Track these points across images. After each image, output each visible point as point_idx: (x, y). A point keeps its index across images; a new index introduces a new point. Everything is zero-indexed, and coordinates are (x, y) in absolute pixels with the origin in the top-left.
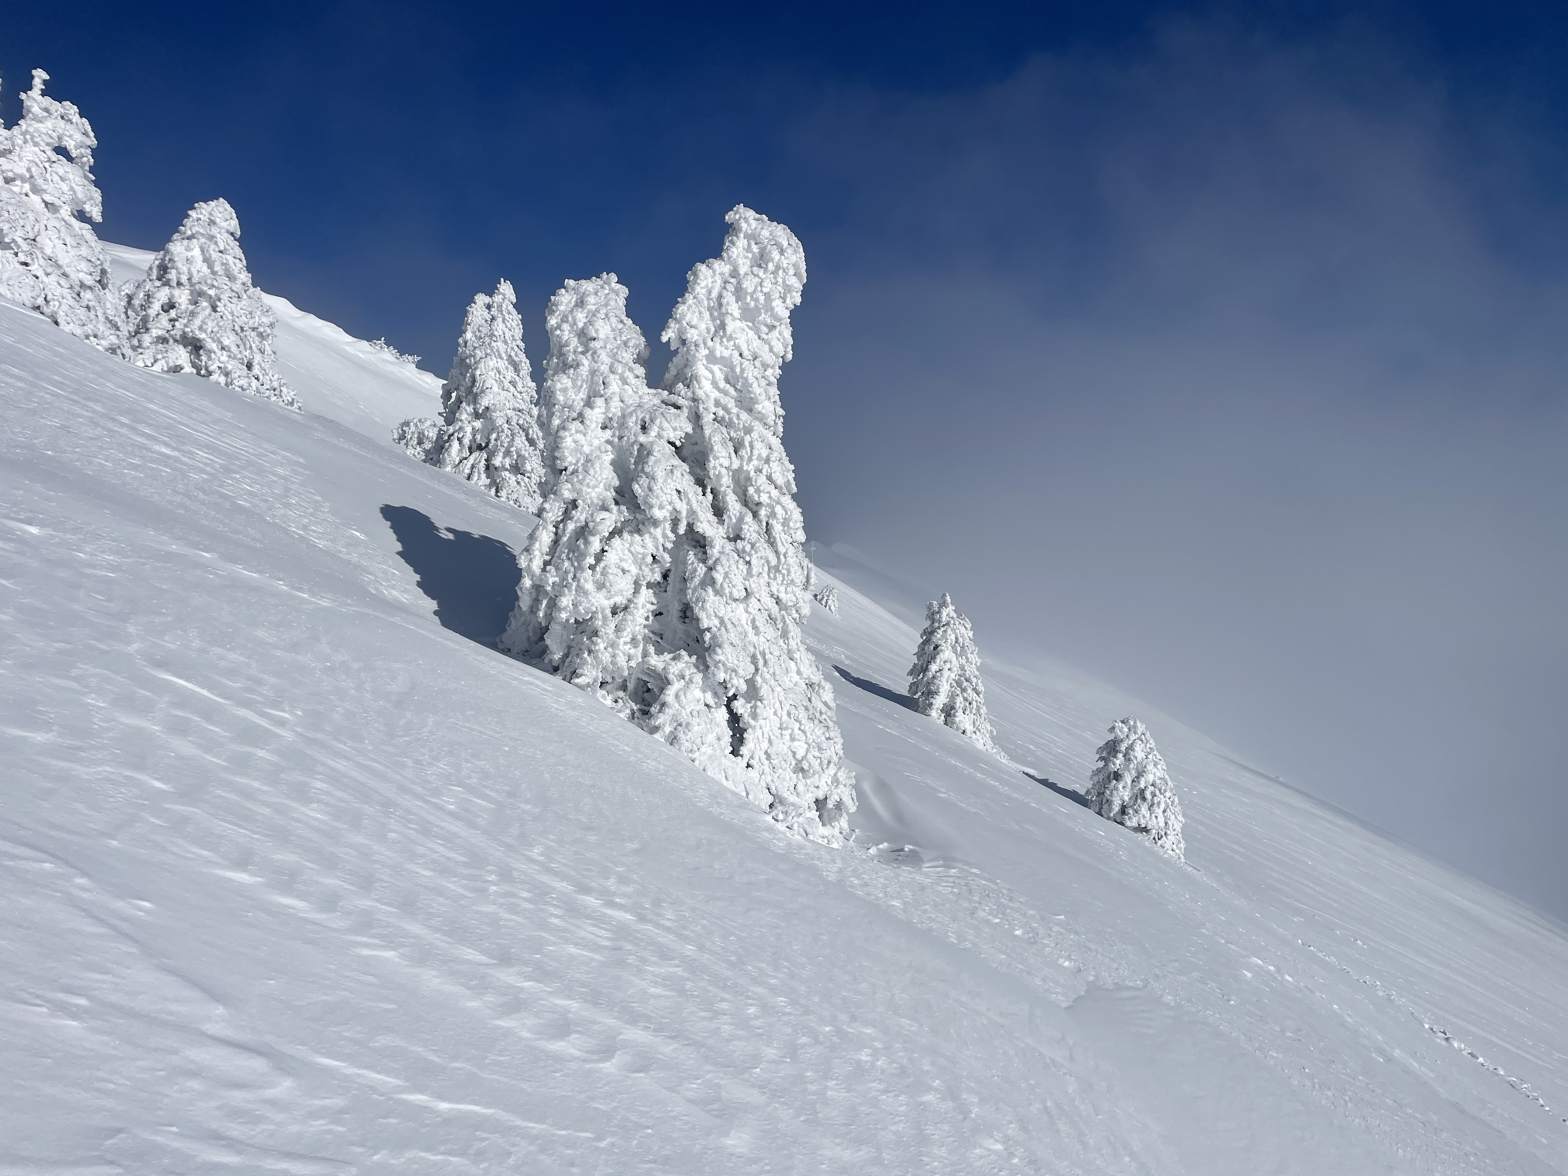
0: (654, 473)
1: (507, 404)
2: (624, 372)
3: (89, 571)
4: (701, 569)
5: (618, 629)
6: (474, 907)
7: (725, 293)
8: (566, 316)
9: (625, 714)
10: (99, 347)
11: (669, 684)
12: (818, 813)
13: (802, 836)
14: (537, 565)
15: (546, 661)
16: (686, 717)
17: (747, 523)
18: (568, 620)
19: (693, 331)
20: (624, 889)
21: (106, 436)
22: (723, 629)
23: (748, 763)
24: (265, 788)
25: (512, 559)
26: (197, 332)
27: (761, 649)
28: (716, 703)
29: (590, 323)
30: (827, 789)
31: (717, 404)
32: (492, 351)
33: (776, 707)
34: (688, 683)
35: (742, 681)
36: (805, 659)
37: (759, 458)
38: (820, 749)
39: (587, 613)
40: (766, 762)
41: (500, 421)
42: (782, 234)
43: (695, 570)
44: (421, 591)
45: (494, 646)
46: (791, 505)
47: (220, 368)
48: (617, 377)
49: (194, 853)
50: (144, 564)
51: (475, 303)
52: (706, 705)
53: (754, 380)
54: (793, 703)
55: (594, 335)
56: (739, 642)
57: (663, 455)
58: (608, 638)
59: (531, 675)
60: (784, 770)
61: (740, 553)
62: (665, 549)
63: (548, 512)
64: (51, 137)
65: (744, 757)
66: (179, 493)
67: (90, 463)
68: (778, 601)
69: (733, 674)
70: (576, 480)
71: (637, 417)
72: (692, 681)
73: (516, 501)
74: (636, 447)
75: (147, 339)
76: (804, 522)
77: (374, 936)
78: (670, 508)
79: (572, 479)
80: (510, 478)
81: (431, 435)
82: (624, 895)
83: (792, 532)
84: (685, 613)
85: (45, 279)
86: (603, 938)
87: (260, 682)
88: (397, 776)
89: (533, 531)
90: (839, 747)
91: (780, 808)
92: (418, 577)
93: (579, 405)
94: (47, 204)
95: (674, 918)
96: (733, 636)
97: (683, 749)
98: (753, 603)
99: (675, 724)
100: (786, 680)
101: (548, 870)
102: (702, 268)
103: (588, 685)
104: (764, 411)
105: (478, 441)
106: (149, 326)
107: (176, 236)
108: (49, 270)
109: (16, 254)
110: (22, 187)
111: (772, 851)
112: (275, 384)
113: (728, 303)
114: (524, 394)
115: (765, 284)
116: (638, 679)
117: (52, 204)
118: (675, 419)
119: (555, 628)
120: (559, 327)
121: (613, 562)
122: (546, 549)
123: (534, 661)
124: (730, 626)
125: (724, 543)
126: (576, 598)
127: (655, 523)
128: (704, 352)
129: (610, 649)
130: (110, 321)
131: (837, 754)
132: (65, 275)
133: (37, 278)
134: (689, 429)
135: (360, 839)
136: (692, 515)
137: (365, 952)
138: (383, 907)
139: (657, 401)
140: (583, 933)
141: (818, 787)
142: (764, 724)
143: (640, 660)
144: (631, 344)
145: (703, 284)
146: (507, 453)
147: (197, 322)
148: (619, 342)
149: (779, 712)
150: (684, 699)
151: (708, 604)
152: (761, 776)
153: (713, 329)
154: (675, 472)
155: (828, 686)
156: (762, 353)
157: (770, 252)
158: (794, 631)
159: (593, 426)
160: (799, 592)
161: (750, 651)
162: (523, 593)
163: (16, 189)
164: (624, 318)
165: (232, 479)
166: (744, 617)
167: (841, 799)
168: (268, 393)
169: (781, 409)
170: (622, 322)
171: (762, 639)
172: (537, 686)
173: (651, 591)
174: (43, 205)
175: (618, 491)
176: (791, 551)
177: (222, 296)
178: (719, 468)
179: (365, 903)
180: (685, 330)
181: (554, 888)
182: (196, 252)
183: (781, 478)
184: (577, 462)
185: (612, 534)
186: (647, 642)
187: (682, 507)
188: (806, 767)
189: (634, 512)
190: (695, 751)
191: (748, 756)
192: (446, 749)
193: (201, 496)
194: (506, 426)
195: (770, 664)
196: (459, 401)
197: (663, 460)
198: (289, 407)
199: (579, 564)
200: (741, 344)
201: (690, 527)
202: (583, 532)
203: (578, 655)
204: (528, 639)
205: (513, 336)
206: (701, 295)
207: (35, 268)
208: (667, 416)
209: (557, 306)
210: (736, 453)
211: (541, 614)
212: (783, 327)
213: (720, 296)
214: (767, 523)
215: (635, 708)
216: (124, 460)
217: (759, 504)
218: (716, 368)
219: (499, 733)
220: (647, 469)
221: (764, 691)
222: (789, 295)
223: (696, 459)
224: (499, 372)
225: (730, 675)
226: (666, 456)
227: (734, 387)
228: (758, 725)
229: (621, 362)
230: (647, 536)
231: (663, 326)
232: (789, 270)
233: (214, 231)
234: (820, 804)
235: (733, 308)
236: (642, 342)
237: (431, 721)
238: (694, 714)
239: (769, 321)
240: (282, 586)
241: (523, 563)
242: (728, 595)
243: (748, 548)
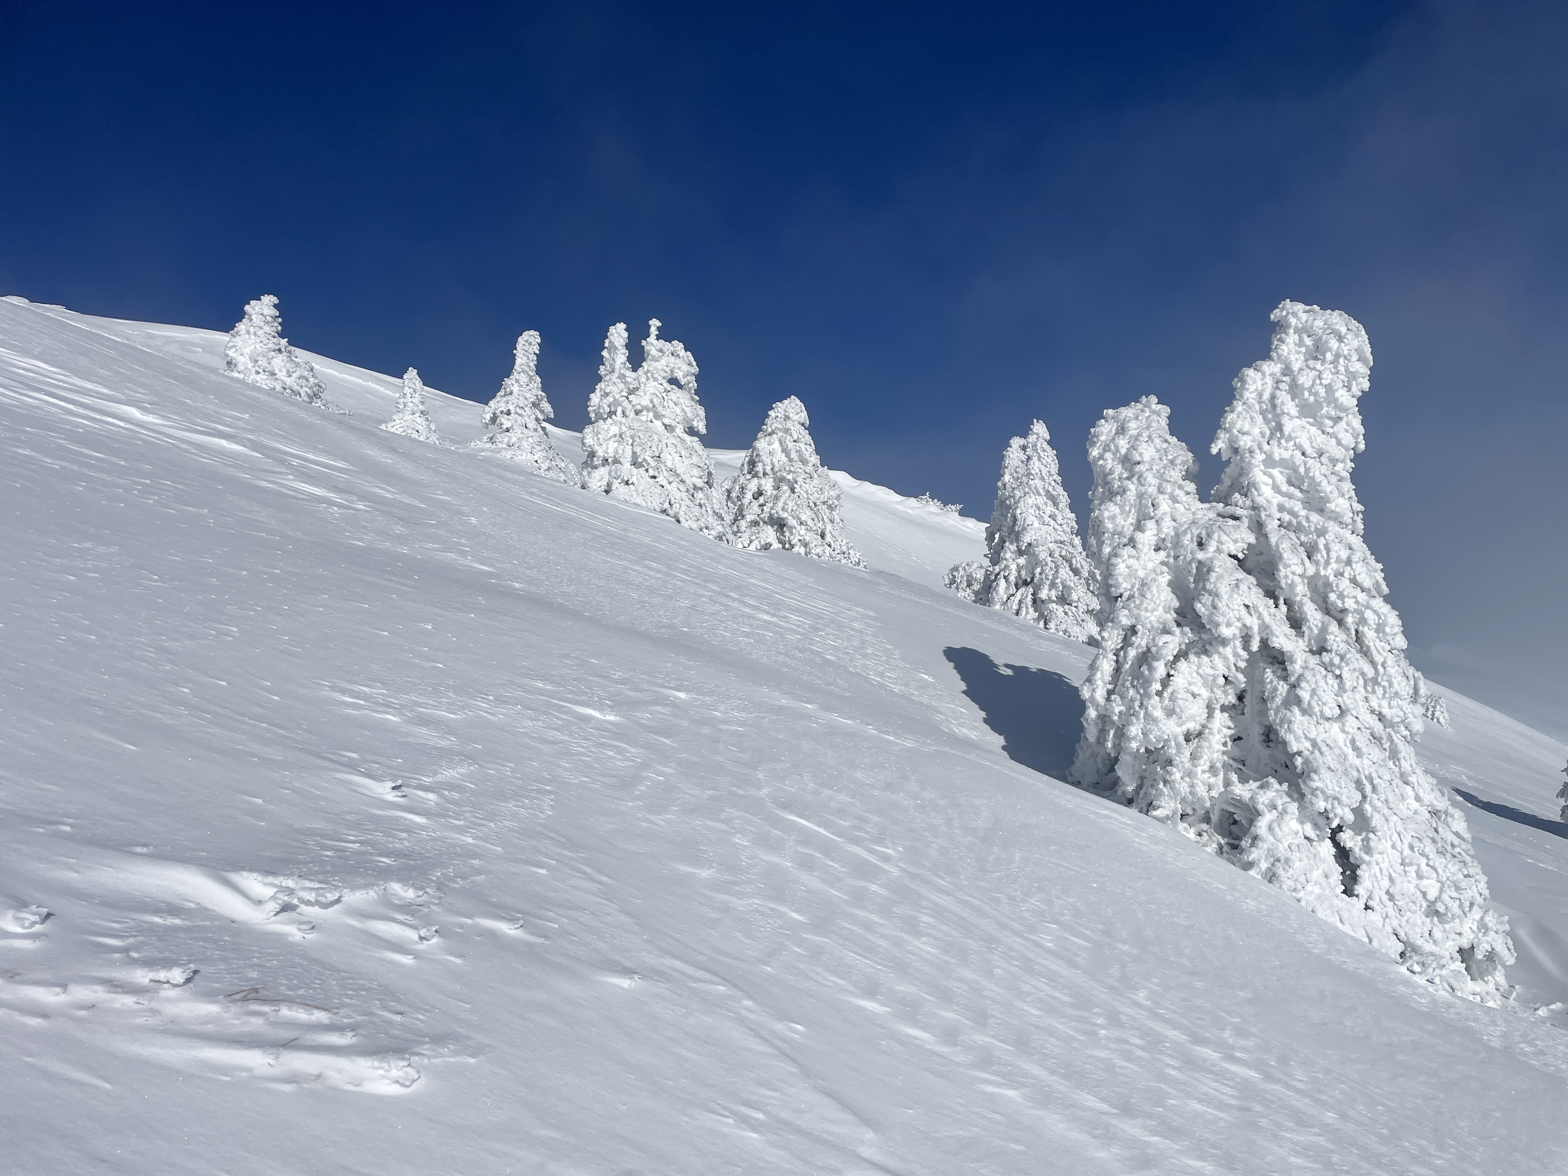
0: (1217, 590)
1: (1049, 538)
2: (1174, 491)
3: (724, 727)
4: (1283, 688)
5: (1194, 757)
6: (1087, 1051)
7: (1278, 393)
8: (1108, 445)
9: (1212, 848)
10: (710, 537)
11: (1259, 815)
12: (1464, 965)
13: (1447, 991)
14: (1100, 695)
15: (1119, 793)
16: (1283, 851)
17: (1332, 633)
18: (1138, 750)
19: (1245, 437)
20: (1243, 1042)
21: (723, 610)
22: (1317, 752)
23: (1366, 904)
24: (881, 921)
25: (1075, 692)
26: (781, 513)
27: (1367, 773)
28: (1318, 836)
29: (1134, 448)
30: (1472, 937)
31: (1281, 508)
32: (1030, 489)
33: (1394, 839)
34: (1281, 814)
35: (1347, 810)
36: (1424, 783)
37: (1338, 560)
38: (1458, 889)
39: (1158, 741)
40: (1390, 904)
41: (1043, 556)
42: (1338, 320)
43: (1275, 689)
44: (988, 727)
45: (1063, 779)
46: (1385, 608)
47: (800, 540)
48: (1167, 496)
49: (832, 981)
50: (764, 718)
51: (1011, 447)
52: (1306, 838)
53: (1322, 478)
54: (1415, 835)
55: (1138, 458)
56: (1338, 767)
57: (1226, 570)
58: (1183, 767)
59: (1107, 808)
60: (1414, 912)
61: (1328, 667)
62: (1237, 668)
63: (1106, 641)
64: (665, 372)
65: (1360, 897)
66: (781, 653)
67: (715, 635)
68: (1381, 717)
69: (1336, 802)
70: (1133, 605)
71: (1192, 534)
72: (1286, 812)
73: (1065, 632)
74: (1194, 566)
75: (743, 524)
76: (1403, 626)
77: (995, 1073)
78: (1239, 625)
79: (1129, 605)
80: (1058, 610)
81: (978, 576)
82: (1244, 1049)
83: (1390, 638)
84: (1268, 736)
85: (669, 487)
86: (1228, 1094)
87: (864, 820)
88: (994, 912)
89: (1093, 661)
90: (1482, 885)
91: (1416, 958)
92: (983, 714)
93: (1128, 531)
94: (666, 426)
95: (1305, 1079)
96: (1330, 759)
97: (1285, 887)
98: (1350, 721)
99: (1272, 860)
100: (1402, 807)
101: (1156, 1016)
102: (1250, 373)
103: (1167, 818)
104: (1338, 510)
105: (1023, 577)
106: (744, 513)
107: (760, 435)
108: (671, 479)
109: (647, 470)
110: (647, 416)
111: (1413, 1008)
112: (844, 549)
113: (1283, 403)
114: (1064, 526)
115: (1324, 376)
116: (1222, 810)
117: (670, 426)
118: (1235, 531)
119: (1125, 758)
120: (1101, 457)
121: (1181, 686)
122: (1108, 678)
123: (1106, 794)
124: (1324, 749)
125: (1306, 658)
126: (1145, 727)
127: (1224, 642)
128: (1260, 457)
129: (1187, 779)
130: (717, 514)
131: (1481, 894)
132: (682, 481)
133: (663, 487)
134: (1252, 539)
135: (968, 974)
136: (1265, 629)
137: (990, 1089)
138: (1000, 1044)
139: (1212, 515)
140: (1205, 1089)
141: (1460, 934)
142: (1381, 859)
143: (1223, 790)
144: (1178, 461)
145: (1252, 388)
146: (1053, 585)
147: (780, 504)
148: (1165, 462)
149: (1399, 845)
150: (1279, 832)
151: (1296, 726)
152: (1384, 919)
153: (1268, 433)
154: (1241, 586)
155: (1458, 813)
156: (1329, 449)
157: (1327, 342)
158: (1406, 751)
159: (1146, 549)
160: (1406, 706)
161: (1353, 776)
162: (1089, 724)
163: (644, 418)
164: (1168, 437)
165: (819, 636)
166: (1341, 737)
167: (1493, 949)
168: (839, 557)
169: (1358, 505)
170: (1166, 441)
171: (1366, 762)
172: (1116, 820)
173: (1226, 715)
174: (663, 427)
175: (1178, 612)
176: (1391, 660)
177: (798, 479)
178: (1291, 576)
179: (981, 1039)
180: (1237, 438)
181: (1167, 1037)
182: (776, 445)
183: (1368, 580)
184: (1133, 587)
185: (1177, 658)
186: (1228, 770)
187: (1253, 622)
188: (1442, 909)
189: (1199, 633)
190: (1300, 890)
191: (1366, 896)
192: (1036, 885)
193: (798, 654)
194: (1050, 559)
195: (1380, 789)
196: (1002, 541)
197: (1226, 575)
198: (856, 567)
199: (1145, 691)
200: (1302, 443)
201: (1264, 643)
202: (1146, 657)
203: (1152, 786)
204: (1098, 770)
205: (1049, 472)
206: (1250, 400)
207: (661, 480)
208: (1226, 528)
209: (1097, 437)
210: (1309, 557)
211: (1110, 745)
212: (1350, 416)
213: (1273, 397)
214: (1357, 631)
215: (1223, 842)
216: (738, 630)
217: (1344, 611)
218: (1275, 472)
219: (1085, 868)
220: (1209, 586)
221: (1376, 821)
222: (1354, 382)
223: (1263, 570)
224: (1039, 508)
225: (1332, 804)
226: (1229, 571)
227: (1299, 488)
228: (1373, 859)
229: (1169, 481)
230: (1216, 657)
231: (1212, 438)
232: (1351, 356)
233: (789, 424)
234: (1466, 954)
235: (1290, 406)
236: (1189, 458)
237: (1018, 856)
238: (1293, 848)
239: (1333, 413)
240: (871, 730)
241: (1086, 694)
242: (1318, 713)
243: (1336, 660)
